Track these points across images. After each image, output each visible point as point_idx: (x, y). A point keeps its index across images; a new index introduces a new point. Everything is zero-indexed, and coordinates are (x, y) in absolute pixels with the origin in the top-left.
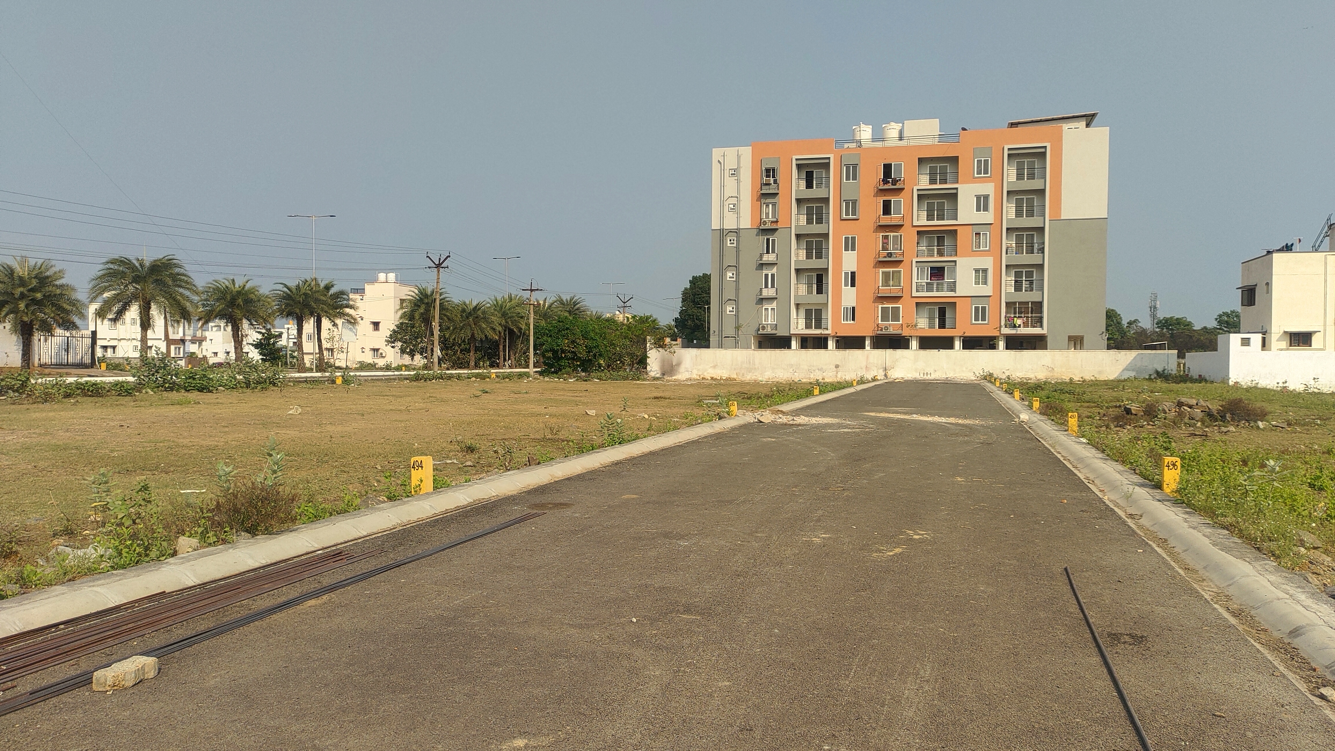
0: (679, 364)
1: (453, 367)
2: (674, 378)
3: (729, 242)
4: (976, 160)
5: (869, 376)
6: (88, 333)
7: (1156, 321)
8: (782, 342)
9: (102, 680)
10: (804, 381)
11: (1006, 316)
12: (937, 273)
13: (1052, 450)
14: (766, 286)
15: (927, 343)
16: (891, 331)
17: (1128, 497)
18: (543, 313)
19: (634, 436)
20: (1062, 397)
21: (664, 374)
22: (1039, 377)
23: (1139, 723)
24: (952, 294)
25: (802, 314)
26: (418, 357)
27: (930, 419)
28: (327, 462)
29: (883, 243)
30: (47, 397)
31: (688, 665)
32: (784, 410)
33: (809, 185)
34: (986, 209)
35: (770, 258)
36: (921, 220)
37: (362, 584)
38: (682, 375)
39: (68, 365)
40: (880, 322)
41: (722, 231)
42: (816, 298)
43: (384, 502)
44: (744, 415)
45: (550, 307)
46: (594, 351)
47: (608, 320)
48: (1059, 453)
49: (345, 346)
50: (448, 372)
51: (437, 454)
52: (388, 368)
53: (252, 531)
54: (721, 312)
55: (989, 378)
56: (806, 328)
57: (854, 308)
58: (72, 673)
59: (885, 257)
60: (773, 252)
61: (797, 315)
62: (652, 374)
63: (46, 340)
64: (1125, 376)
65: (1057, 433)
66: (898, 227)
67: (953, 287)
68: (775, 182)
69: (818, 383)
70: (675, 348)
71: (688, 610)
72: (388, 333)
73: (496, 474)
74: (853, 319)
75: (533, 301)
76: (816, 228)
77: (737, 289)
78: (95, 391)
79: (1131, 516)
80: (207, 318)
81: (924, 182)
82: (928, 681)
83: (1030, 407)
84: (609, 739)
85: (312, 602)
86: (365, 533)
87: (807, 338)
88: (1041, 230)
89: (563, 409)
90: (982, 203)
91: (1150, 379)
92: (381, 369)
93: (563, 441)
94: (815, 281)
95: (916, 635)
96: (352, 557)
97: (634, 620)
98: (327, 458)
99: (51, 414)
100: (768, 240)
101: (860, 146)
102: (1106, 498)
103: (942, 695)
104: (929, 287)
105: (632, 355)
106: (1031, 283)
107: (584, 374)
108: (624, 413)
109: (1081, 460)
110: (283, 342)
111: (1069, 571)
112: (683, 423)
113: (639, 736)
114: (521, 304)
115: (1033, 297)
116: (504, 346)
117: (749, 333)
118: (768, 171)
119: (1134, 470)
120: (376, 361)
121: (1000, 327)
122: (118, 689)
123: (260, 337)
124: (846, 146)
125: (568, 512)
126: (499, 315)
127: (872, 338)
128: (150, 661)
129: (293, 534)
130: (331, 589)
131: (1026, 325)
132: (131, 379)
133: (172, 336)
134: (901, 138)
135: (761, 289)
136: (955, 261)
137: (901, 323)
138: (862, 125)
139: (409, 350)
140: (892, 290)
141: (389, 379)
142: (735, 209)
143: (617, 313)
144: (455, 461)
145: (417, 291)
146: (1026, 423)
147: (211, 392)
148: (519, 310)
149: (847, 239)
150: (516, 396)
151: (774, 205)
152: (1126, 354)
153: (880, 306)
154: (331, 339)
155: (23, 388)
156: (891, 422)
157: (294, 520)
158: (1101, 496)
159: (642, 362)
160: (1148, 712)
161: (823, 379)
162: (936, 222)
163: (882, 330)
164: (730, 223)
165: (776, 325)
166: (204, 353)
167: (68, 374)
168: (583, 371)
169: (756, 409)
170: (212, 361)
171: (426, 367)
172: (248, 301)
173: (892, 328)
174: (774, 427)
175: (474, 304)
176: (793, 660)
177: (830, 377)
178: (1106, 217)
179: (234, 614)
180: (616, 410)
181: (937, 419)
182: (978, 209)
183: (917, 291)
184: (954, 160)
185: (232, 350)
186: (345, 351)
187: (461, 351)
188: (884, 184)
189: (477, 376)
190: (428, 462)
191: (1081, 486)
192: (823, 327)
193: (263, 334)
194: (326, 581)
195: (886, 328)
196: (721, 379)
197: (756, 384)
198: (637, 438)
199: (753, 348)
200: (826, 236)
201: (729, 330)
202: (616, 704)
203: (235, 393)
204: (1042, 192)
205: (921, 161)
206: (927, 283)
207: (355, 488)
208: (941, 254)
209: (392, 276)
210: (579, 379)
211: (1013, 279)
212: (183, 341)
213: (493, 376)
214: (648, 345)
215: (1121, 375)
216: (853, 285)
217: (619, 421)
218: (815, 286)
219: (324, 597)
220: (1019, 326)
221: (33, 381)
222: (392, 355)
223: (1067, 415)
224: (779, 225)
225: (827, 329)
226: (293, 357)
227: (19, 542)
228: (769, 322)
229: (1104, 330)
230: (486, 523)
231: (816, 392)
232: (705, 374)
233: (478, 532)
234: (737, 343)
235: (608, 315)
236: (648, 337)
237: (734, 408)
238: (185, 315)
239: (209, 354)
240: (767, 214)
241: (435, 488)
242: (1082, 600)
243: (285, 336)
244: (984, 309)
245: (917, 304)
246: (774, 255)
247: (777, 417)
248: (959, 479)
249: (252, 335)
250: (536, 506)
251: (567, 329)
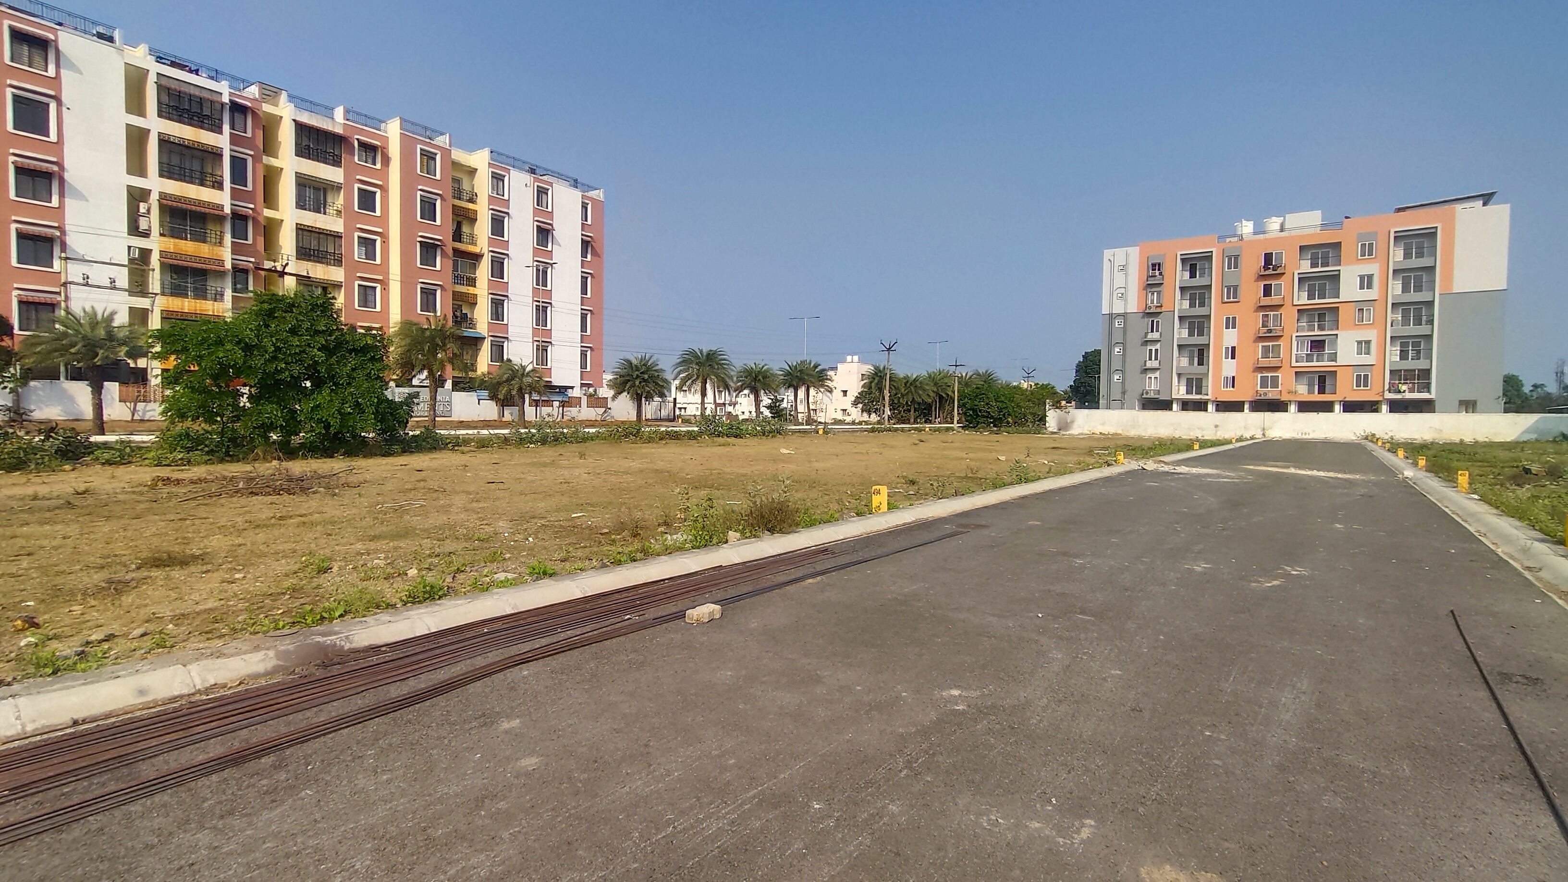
0: (1072, 422)
1: (898, 423)
2: (1068, 432)
3: (1117, 324)
4: (1360, 244)
5: (1248, 435)
6: (671, 399)
7: (1562, 386)
8: (1166, 405)
9: (691, 616)
10: (1184, 437)
11: (1390, 383)
12: (1318, 345)
13: (1439, 505)
14: (1150, 359)
15: (1305, 407)
16: (1270, 396)
17: (1525, 551)
18: (965, 383)
19: (1037, 477)
20: (1451, 456)
21: (1060, 430)
22: (1425, 438)
23: (1529, 752)
24: (1333, 363)
25: (1184, 382)
26: (873, 415)
27: (1309, 473)
28: (814, 487)
29: (1263, 321)
30: (650, 440)
31: (1084, 654)
32: (1166, 461)
33: (1193, 275)
34: (1370, 286)
35: (1155, 335)
36: (1302, 299)
37: (842, 571)
38: (1075, 431)
39: (661, 420)
40: (1259, 389)
41: (1111, 315)
42: (1196, 369)
43: (854, 517)
44: (1129, 463)
45: (970, 378)
46: (1004, 411)
47: (1015, 387)
48: (1447, 507)
49: (824, 408)
50: (894, 426)
51: (889, 485)
52: (853, 423)
53: (772, 531)
54: (1110, 380)
55: (1372, 438)
56: (1187, 393)
57: (1233, 378)
58: (674, 610)
59: (1265, 333)
60: (1157, 331)
61: (1179, 382)
62: (1050, 429)
63: (649, 404)
64: (1525, 438)
65: (1445, 489)
66: (1278, 307)
67: (1333, 357)
68: (1161, 274)
69: (1197, 440)
70: (1070, 409)
71: (1082, 612)
72: (853, 399)
73: (932, 500)
74: (1233, 387)
75: (958, 374)
76: (1199, 311)
77: (1124, 362)
78: (676, 436)
79: (1529, 569)
80: (739, 390)
81: (1305, 266)
82: (1304, 693)
83: (1415, 464)
84: (1022, 699)
85: (810, 581)
86: (842, 538)
87: (1187, 402)
88: (1430, 304)
89: (980, 455)
90: (1366, 281)
91: (1554, 441)
92: (848, 424)
93: (981, 479)
94: (1196, 354)
95: (1293, 654)
96: (833, 553)
97: (1040, 615)
98: (814, 485)
99: (653, 450)
100: (1153, 321)
101: (1242, 239)
102: (1500, 550)
103: (1318, 706)
104: (1309, 358)
105: (1034, 414)
106: (1419, 352)
107: (995, 429)
108: (1028, 458)
109: (1473, 515)
110: (784, 405)
111: (1455, 613)
112: (1077, 468)
113: (1045, 700)
114: (947, 376)
115: (1422, 364)
116: (936, 408)
117: (1133, 396)
118: (1154, 265)
119: (1533, 526)
120: (845, 418)
121: (1384, 392)
122: (700, 623)
123: (770, 401)
124: (1228, 240)
125: (986, 532)
126: (932, 384)
127: (1251, 402)
128: (718, 607)
129: (796, 534)
130: (822, 573)
131: (1411, 390)
132: (696, 429)
133: (718, 401)
134: (1282, 230)
135: (1145, 361)
136: (1337, 335)
137: (1280, 389)
138: (1244, 222)
139: (867, 410)
140: (1272, 362)
141: (854, 431)
142: (1123, 297)
143: (1023, 381)
144: (901, 491)
145: (873, 368)
146: (1410, 480)
147: (742, 438)
148: (946, 380)
149: (1228, 319)
150: (944, 444)
151: (1159, 293)
152: (1526, 418)
153: (1259, 376)
154: (815, 403)
155: (637, 434)
156: (1268, 475)
157: (797, 525)
158: (1494, 549)
159: (1043, 419)
160: (1542, 746)
161: (1203, 436)
162: (1317, 301)
163: (1260, 396)
164: (1118, 309)
165: (1159, 391)
166: (737, 413)
167: (661, 426)
168: (994, 426)
169: (1140, 458)
170: (741, 418)
171: (879, 423)
172: (765, 377)
173: (1271, 394)
174: (1156, 474)
175: (914, 377)
176: (1177, 662)
177: (1209, 436)
178: (1505, 288)
179: (763, 584)
180: (1022, 457)
181: (1315, 473)
182: (1362, 288)
183: (1296, 362)
184: (1337, 246)
185: (754, 410)
186: (824, 411)
187: (904, 411)
188: (1265, 270)
189: (916, 429)
190: (884, 490)
191: (1470, 537)
192: (1203, 392)
193: (772, 399)
194: (819, 567)
195: (1265, 394)
196: (1109, 434)
197: (1140, 438)
198: (1039, 478)
199: (1137, 409)
200: (1208, 317)
201: (1116, 394)
202: (1027, 675)
203: (755, 439)
204: (1431, 269)
205: (1302, 248)
206: (1307, 355)
207: (834, 506)
208: (1321, 328)
209: (856, 358)
210: (992, 432)
211: (1399, 348)
212: (724, 404)
213: (927, 429)
214: (1047, 406)
215: (1519, 437)
216: (1233, 357)
217: (1025, 465)
218: (1196, 360)
219: (818, 578)
220: (1404, 392)
221: (643, 429)
222: (856, 414)
223: (1457, 474)
224: (1163, 309)
225: (1207, 395)
226: (791, 415)
227: (641, 528)
228: (1153, 388)
229: (1501, 394)
230: (925, 536)
231: (1196, 447)
232: (1095, 430)
233: (919, 542)
234: (1123, 404)
235: (1015, 384)
236: (1048, 401)
237: (1121, 457)
238: (727, 387)
239: (739, 413)
240: (1152, 302)
241: (889, 509)
242: (1469, 641)
243: (785, 401)
244: (1366, 376)
245: (1296, 373)
246: (1158, 333)
247: (1159, 465)
248: (1338, 526)
249: (766, 401)
250: (961, 526)
251: (983, 394)
